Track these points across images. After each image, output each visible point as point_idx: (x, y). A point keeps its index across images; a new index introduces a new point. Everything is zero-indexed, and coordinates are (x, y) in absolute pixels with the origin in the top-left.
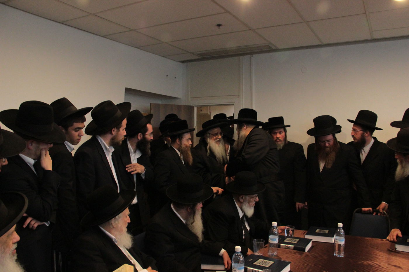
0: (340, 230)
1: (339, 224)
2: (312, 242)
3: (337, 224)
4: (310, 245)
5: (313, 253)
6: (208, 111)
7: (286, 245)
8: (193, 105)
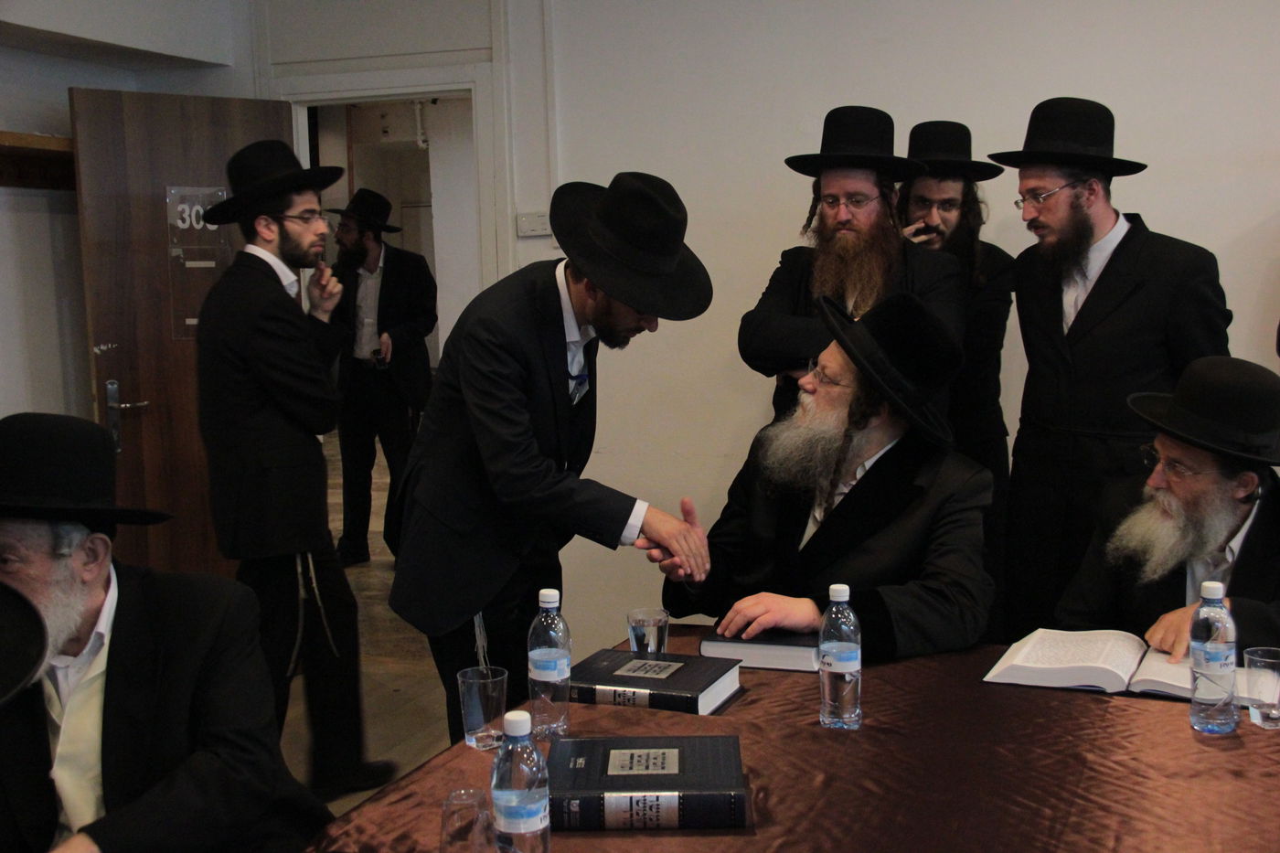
1: (834, 587)
2: (741, 673)
3: (828, 590)
4: (728, 685)
5: (732, 719)
6: (416, 134)
7: (620, 689)
8: (290, 99)
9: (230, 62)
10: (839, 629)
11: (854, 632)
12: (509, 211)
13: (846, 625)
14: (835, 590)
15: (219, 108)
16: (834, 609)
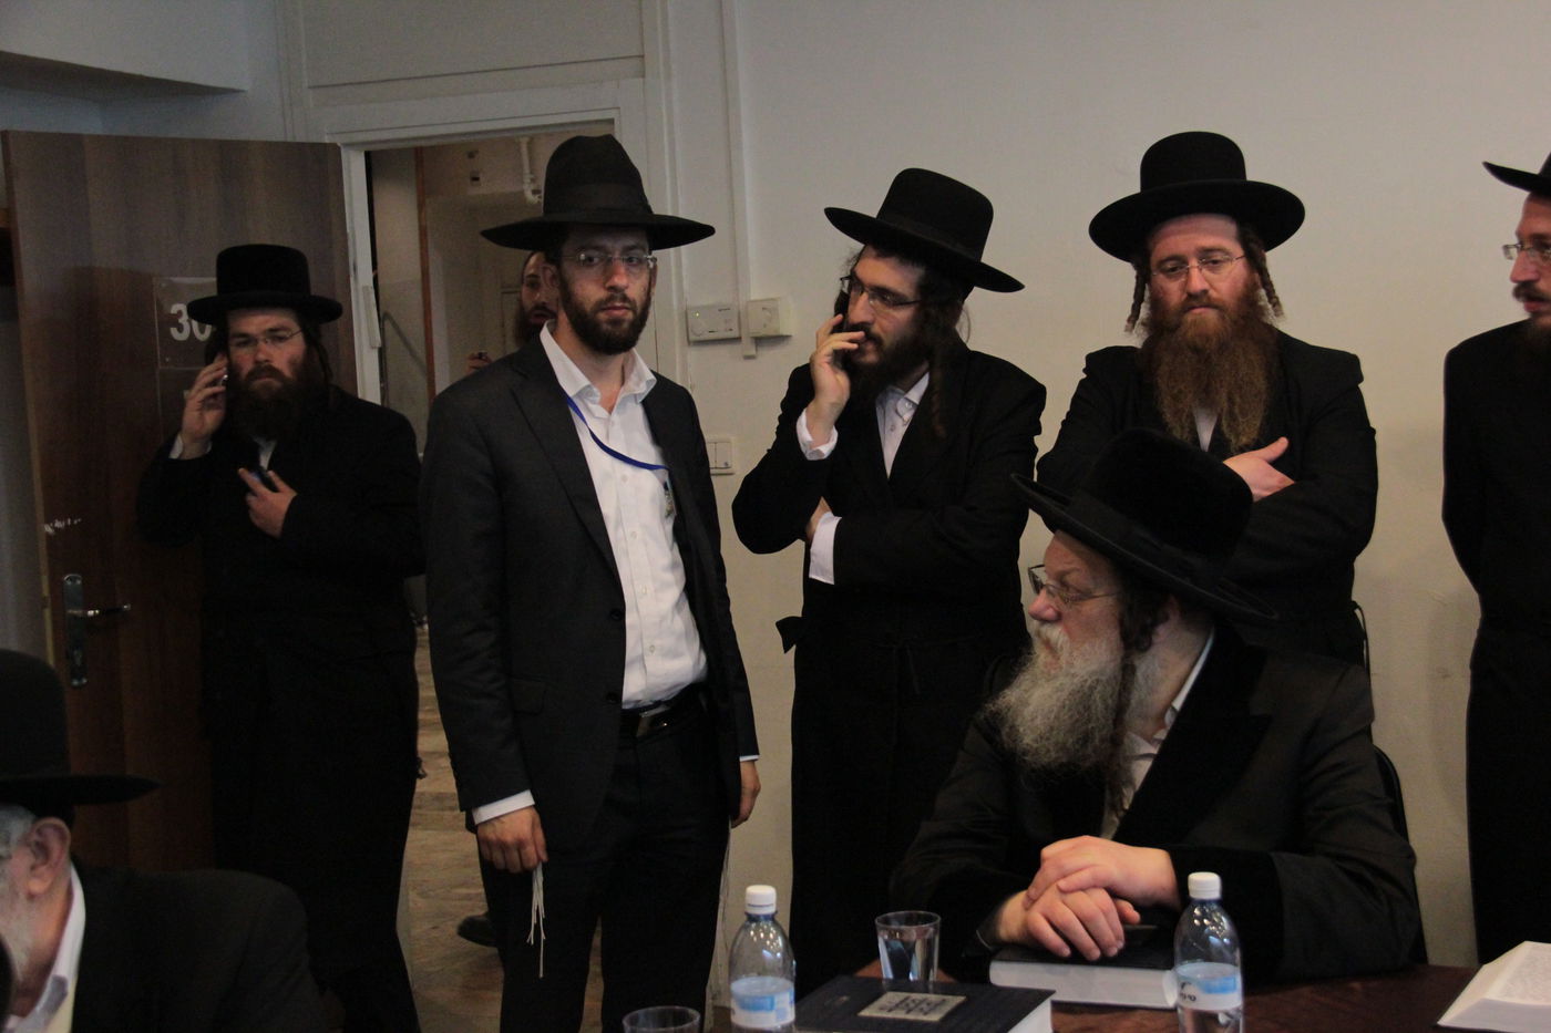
0: (1204, 915)
2: (1053, 1012)
4: (1035, 1030)
8: (338, 141)
9: (244, 84)
10: (1206, 943)
11: (1231, 948)
12: (675, 303)
13: (1216, 936)
14: (1197, 882)
15: (230, 157)
16: (1197, 912)
